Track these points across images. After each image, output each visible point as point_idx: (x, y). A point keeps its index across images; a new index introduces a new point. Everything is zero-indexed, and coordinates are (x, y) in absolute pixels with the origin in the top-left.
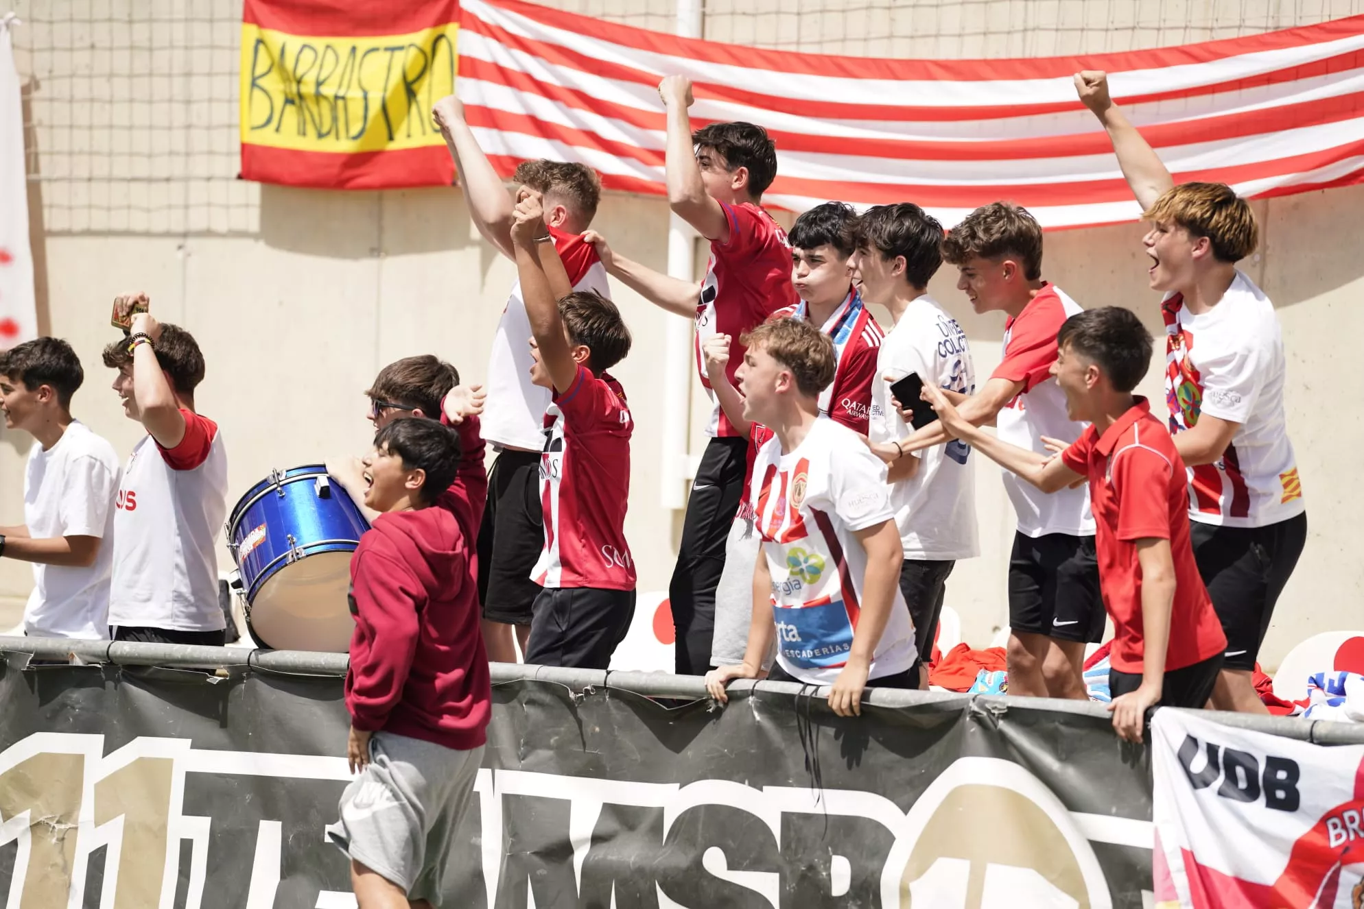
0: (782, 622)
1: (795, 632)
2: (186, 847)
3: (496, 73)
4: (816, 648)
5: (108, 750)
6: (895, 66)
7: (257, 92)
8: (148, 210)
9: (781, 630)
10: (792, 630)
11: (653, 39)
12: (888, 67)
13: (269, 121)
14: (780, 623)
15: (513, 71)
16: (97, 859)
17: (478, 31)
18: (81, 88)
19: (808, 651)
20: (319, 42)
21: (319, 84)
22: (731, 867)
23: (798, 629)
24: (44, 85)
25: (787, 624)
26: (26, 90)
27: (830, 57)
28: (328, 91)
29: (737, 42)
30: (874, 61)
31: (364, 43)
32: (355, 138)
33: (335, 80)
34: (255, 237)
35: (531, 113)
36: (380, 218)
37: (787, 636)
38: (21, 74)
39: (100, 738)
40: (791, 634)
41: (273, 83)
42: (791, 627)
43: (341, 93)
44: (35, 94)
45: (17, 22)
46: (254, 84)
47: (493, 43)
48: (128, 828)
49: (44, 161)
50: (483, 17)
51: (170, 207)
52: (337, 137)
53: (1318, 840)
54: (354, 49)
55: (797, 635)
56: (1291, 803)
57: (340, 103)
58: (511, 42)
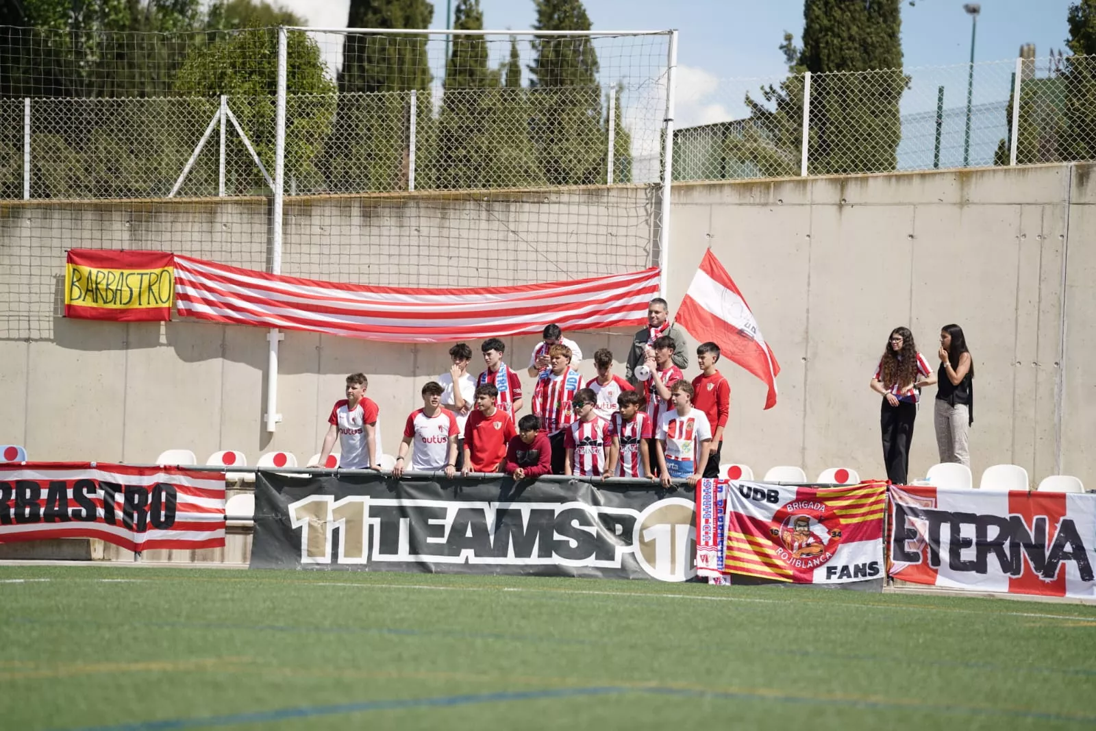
2: (371, 527)
3: (190, 283)
5: (336, 500)
7: (75, 287)
13: (80, 297)
16: (336, 532)
17: (183, 270)
20: (106, 271)
22: (581, 525)
28: (113, 287)
31: (126, 272)
32: (124, 304)
33: (115, 284)
34: (52, 341)
36: (128, 332)
39: (333, 497)
43: (119, 288)
46: (73, 284)
47: (189, 274)
48: (347, 522)
52: (115, 303)
53: (784, 510)
54: (122, 273)
56: (776, 500)
57: (119, 292)
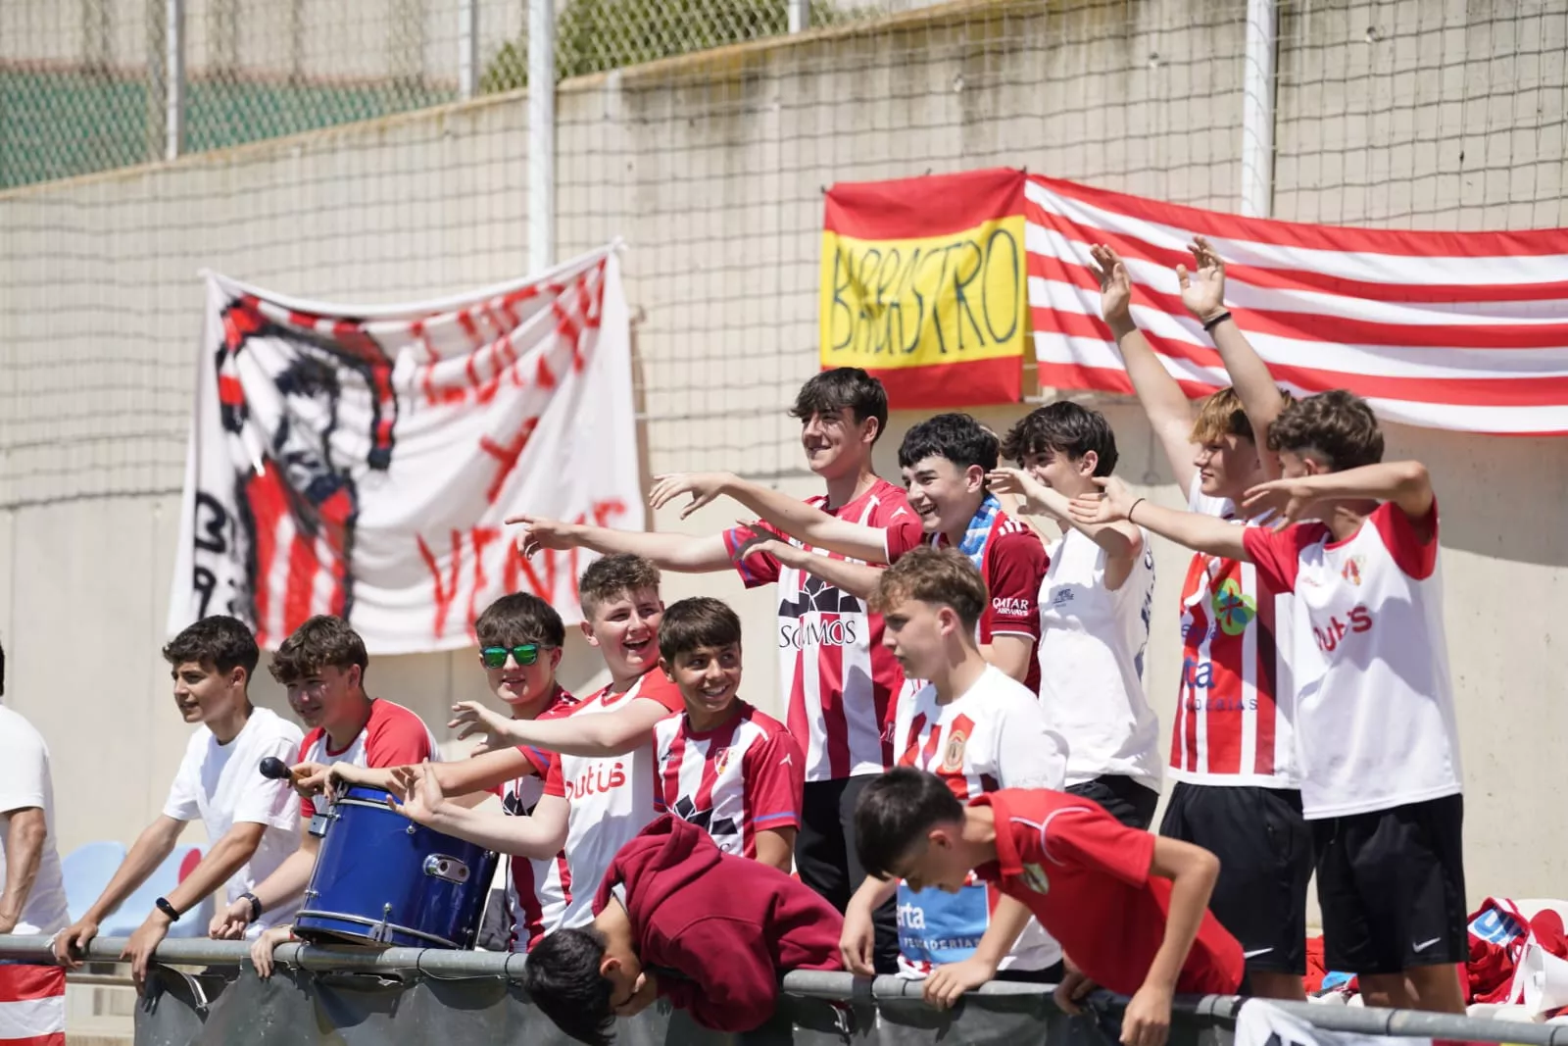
0: (908, 904)
1: (921, 917)
3: (1059, 271)
4: (943, 939)
6: (1465, 240)
7: (840, 308)
8: (741, 450)
9: (905, 914)
10: (917, 914)
11: (1215, 221)
12: (1459, 243)
13: (849, 339)
14: (904, 905)
15: (1074, 266)
17: (1042, 224)
18: (682, 316)
19: (932, 942)
20: (883, 246)
21: (880, 291)
23: (925, 912)
24: (650, 316)
25: (913, 906)
26: (633, 323)
27: (1395, 232)
28: (886, 299)
29: (1302, 220)
30: (1444, 235)
31: (926, 244)
32: (910, 350)
33: (894, 285)
35: (1090, 312)
37: (912, 921)
38: (630, 306)
40: (915, 919)
41: (849, 296)
42: (918, 910)
43: (898, 301)
44: (641, 327)
45: (624, 247)
46: (836, 299)
47: (1055, 235)
49: (650, 398)
50: (1048, 207)
51: (761, 444)
54: (917, 252)
55: (922, 920)
57: (895, 311)
58: (1074, 232)
